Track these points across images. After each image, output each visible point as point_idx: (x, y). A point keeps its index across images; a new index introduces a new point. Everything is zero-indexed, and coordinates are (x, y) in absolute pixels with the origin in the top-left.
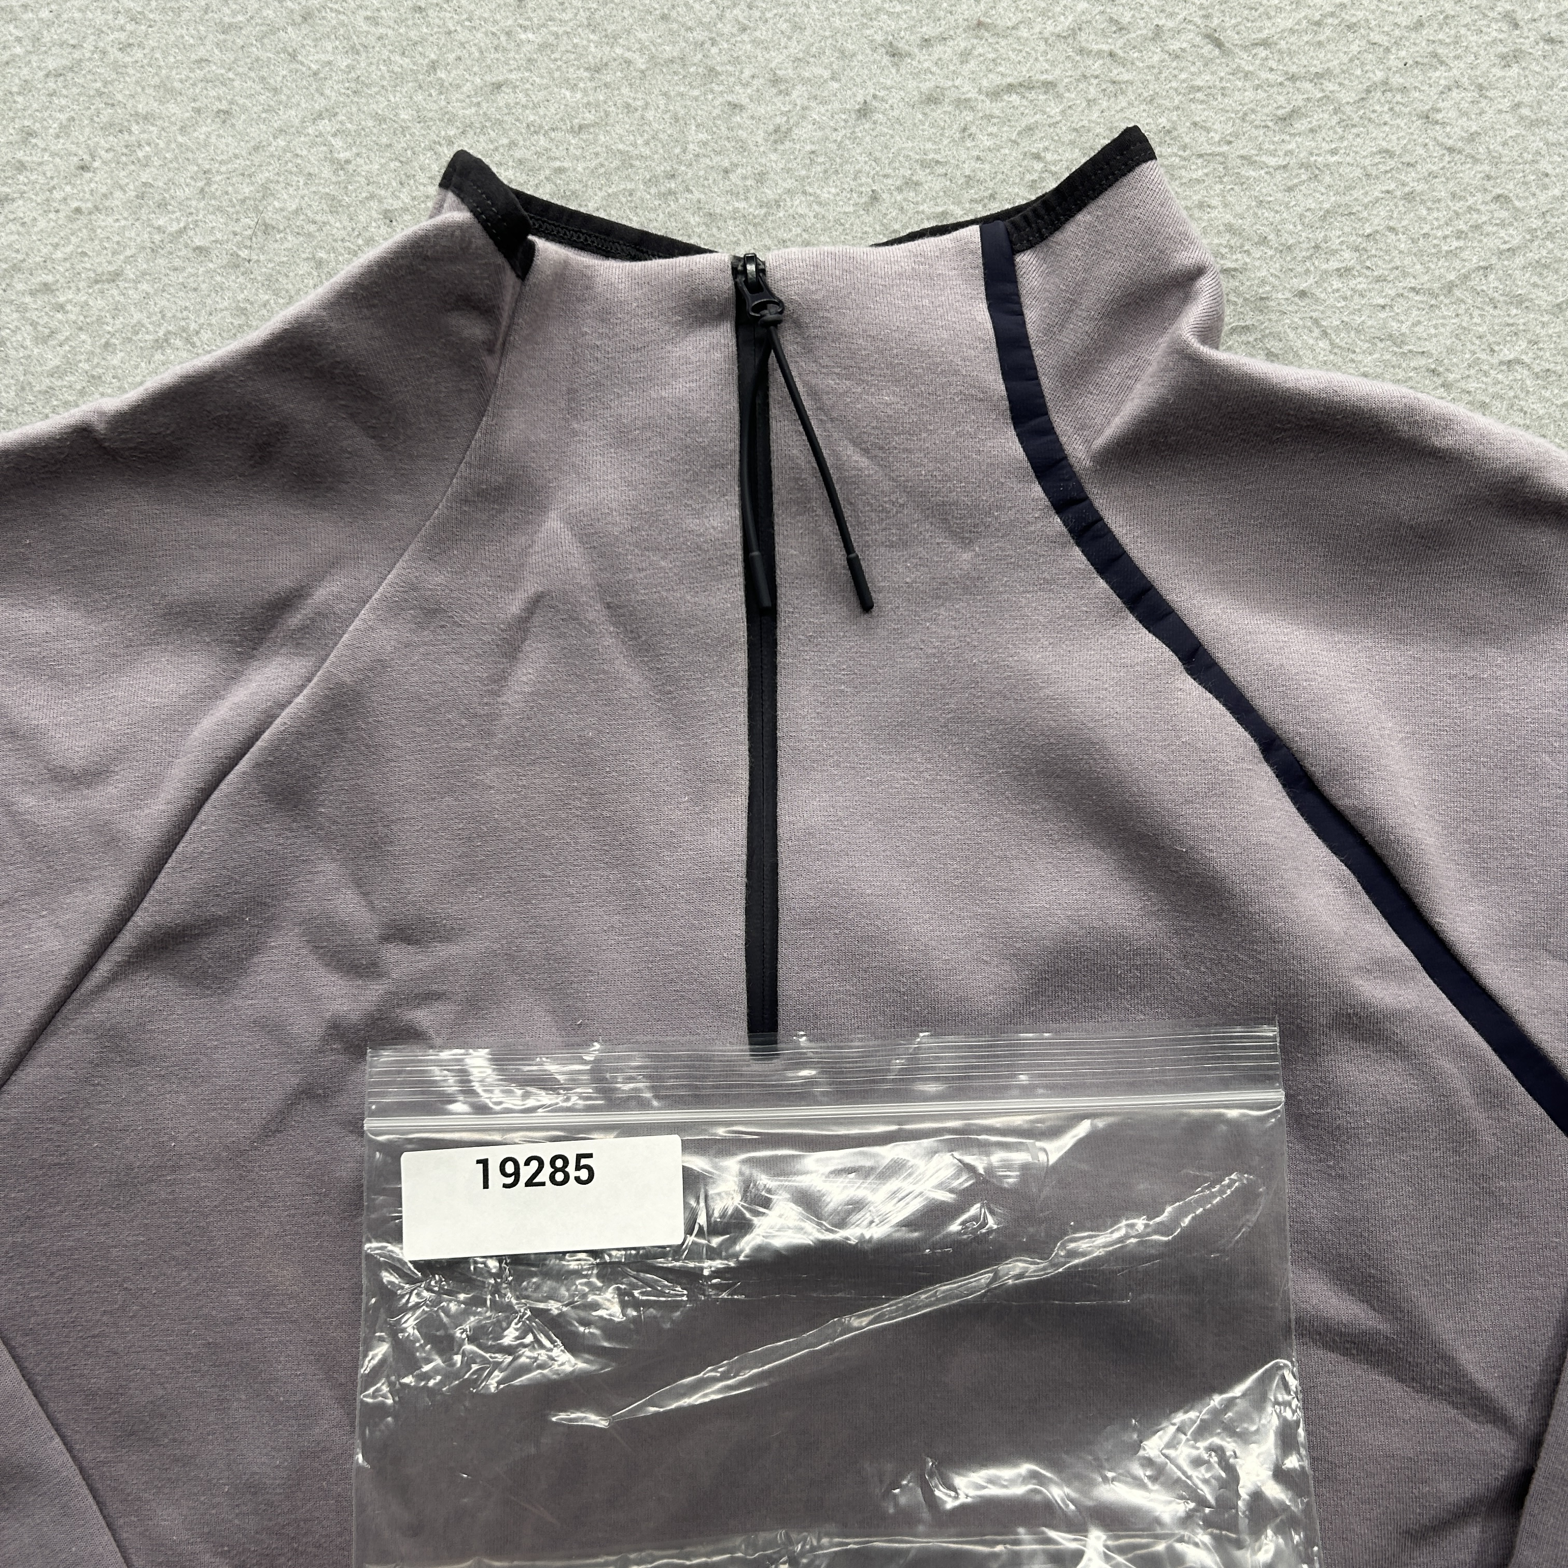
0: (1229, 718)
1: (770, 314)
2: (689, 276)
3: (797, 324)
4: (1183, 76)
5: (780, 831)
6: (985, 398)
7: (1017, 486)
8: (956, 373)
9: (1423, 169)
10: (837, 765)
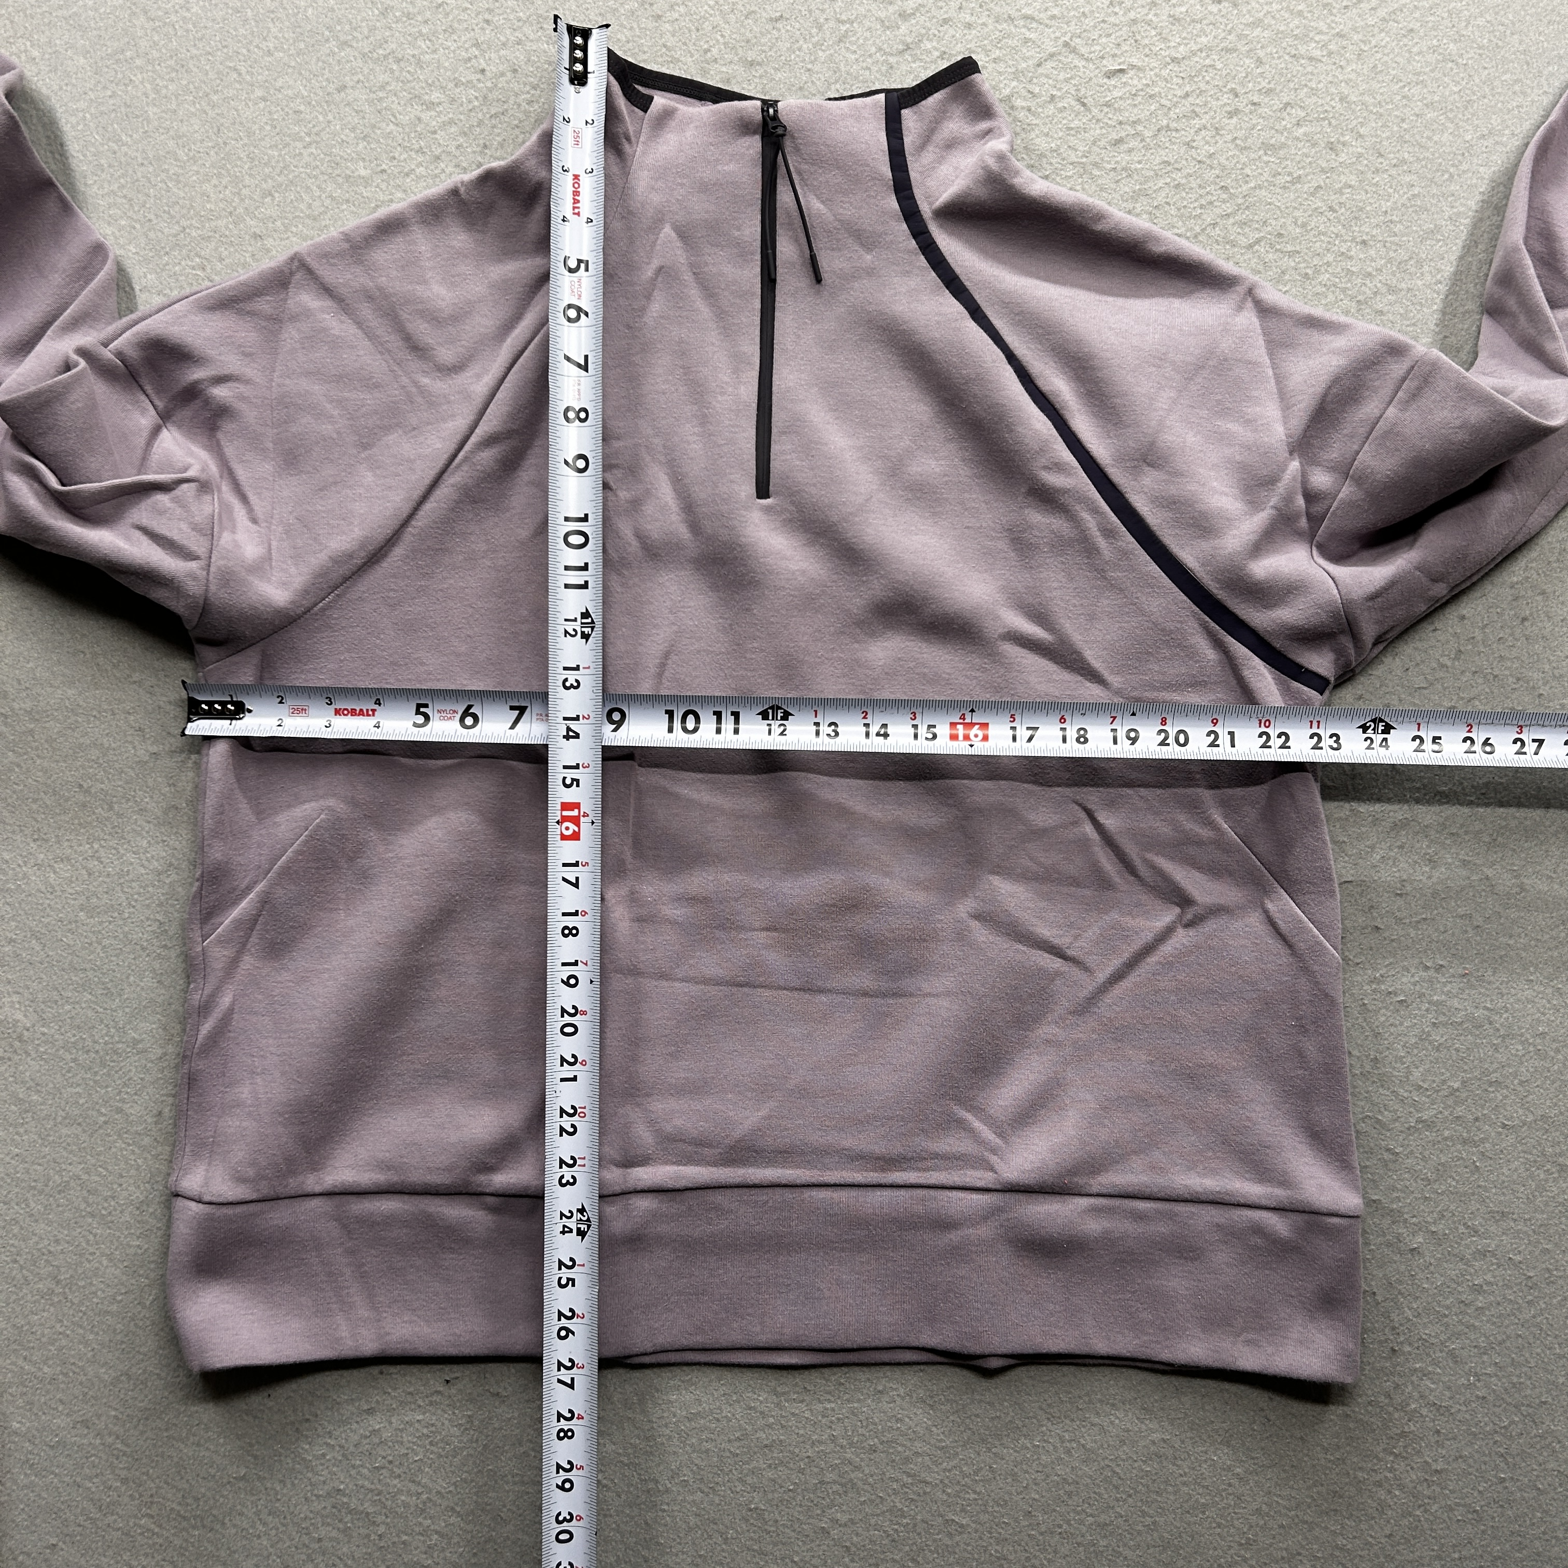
0: (990, 341)
1: (780, 131)
2: (739, 111)
3: (793, 137)
4: (1064, 122)
5: (774, 389)
6: (881, 179)
7: (894, 224)
8: (868, 165)
9: (1185, 172)
10: (802, 359)
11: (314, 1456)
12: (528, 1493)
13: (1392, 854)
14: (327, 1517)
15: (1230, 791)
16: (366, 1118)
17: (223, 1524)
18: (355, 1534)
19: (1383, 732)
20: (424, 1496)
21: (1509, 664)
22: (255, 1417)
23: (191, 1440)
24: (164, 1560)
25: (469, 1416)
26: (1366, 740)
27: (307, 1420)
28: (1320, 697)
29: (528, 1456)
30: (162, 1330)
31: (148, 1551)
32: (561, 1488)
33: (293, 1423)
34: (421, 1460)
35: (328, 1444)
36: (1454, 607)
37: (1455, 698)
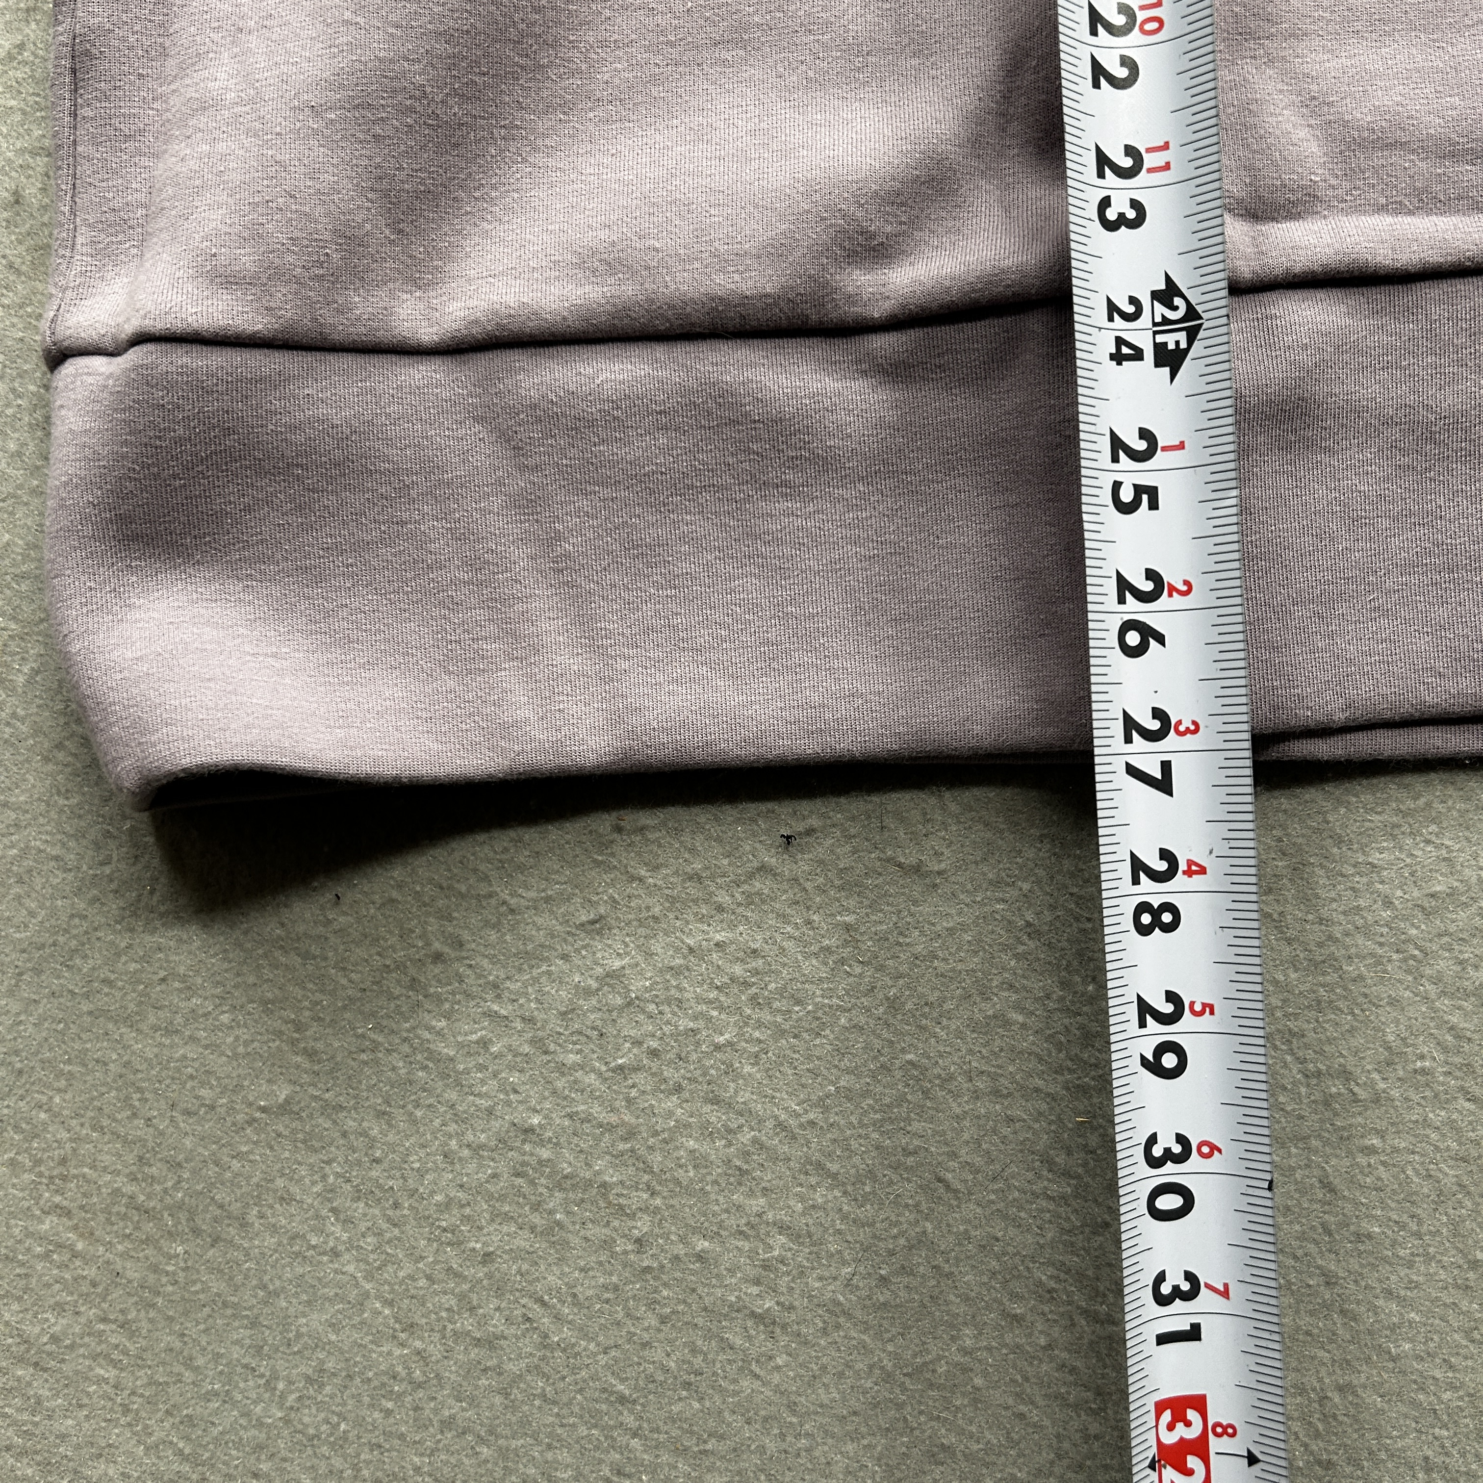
11: (461, 1046)
12: (1010, 1120)
14: (502, 1198)
16: (539, 159)
17: (244, 1225)
18: (575, 1241)
20: (746, 1137)
22: (306, 956)
23: (152, 1019)
24: (104, 1320)
25: (848, 928)
27: (438, 957)
29: (1007, 1023)
30: (59, 746)
31: (66, 1297)
32: (1154, 1067)
33: (400, 967)
34: (730, 1044)
35: (490, 1015)
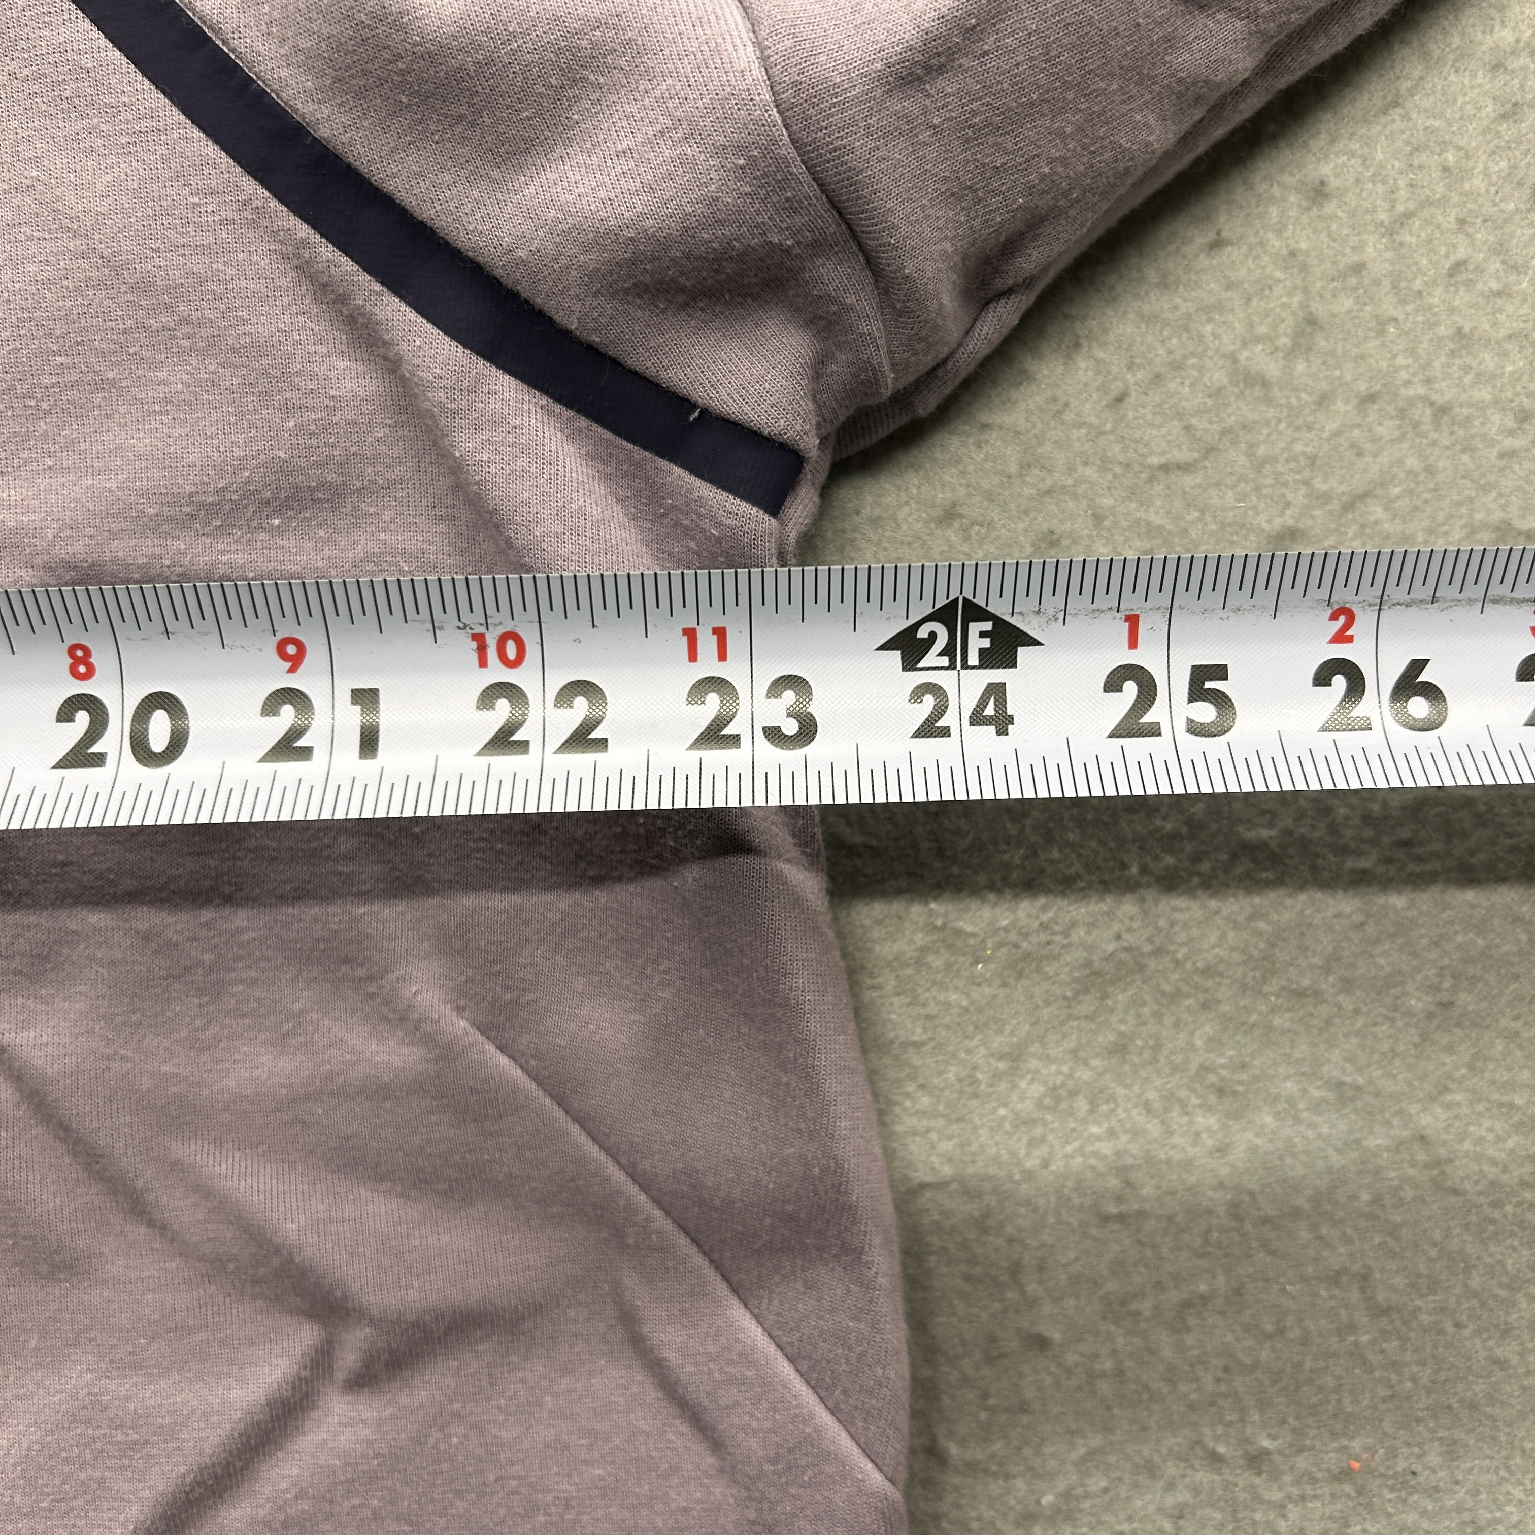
13: (1085, 1075)
15: (467, 902)
19: (988, 659)
21: (1489, 360)
26: (918, 693)
28: (770, 523)
36: (1285, 155)
37: (1298, 497)
